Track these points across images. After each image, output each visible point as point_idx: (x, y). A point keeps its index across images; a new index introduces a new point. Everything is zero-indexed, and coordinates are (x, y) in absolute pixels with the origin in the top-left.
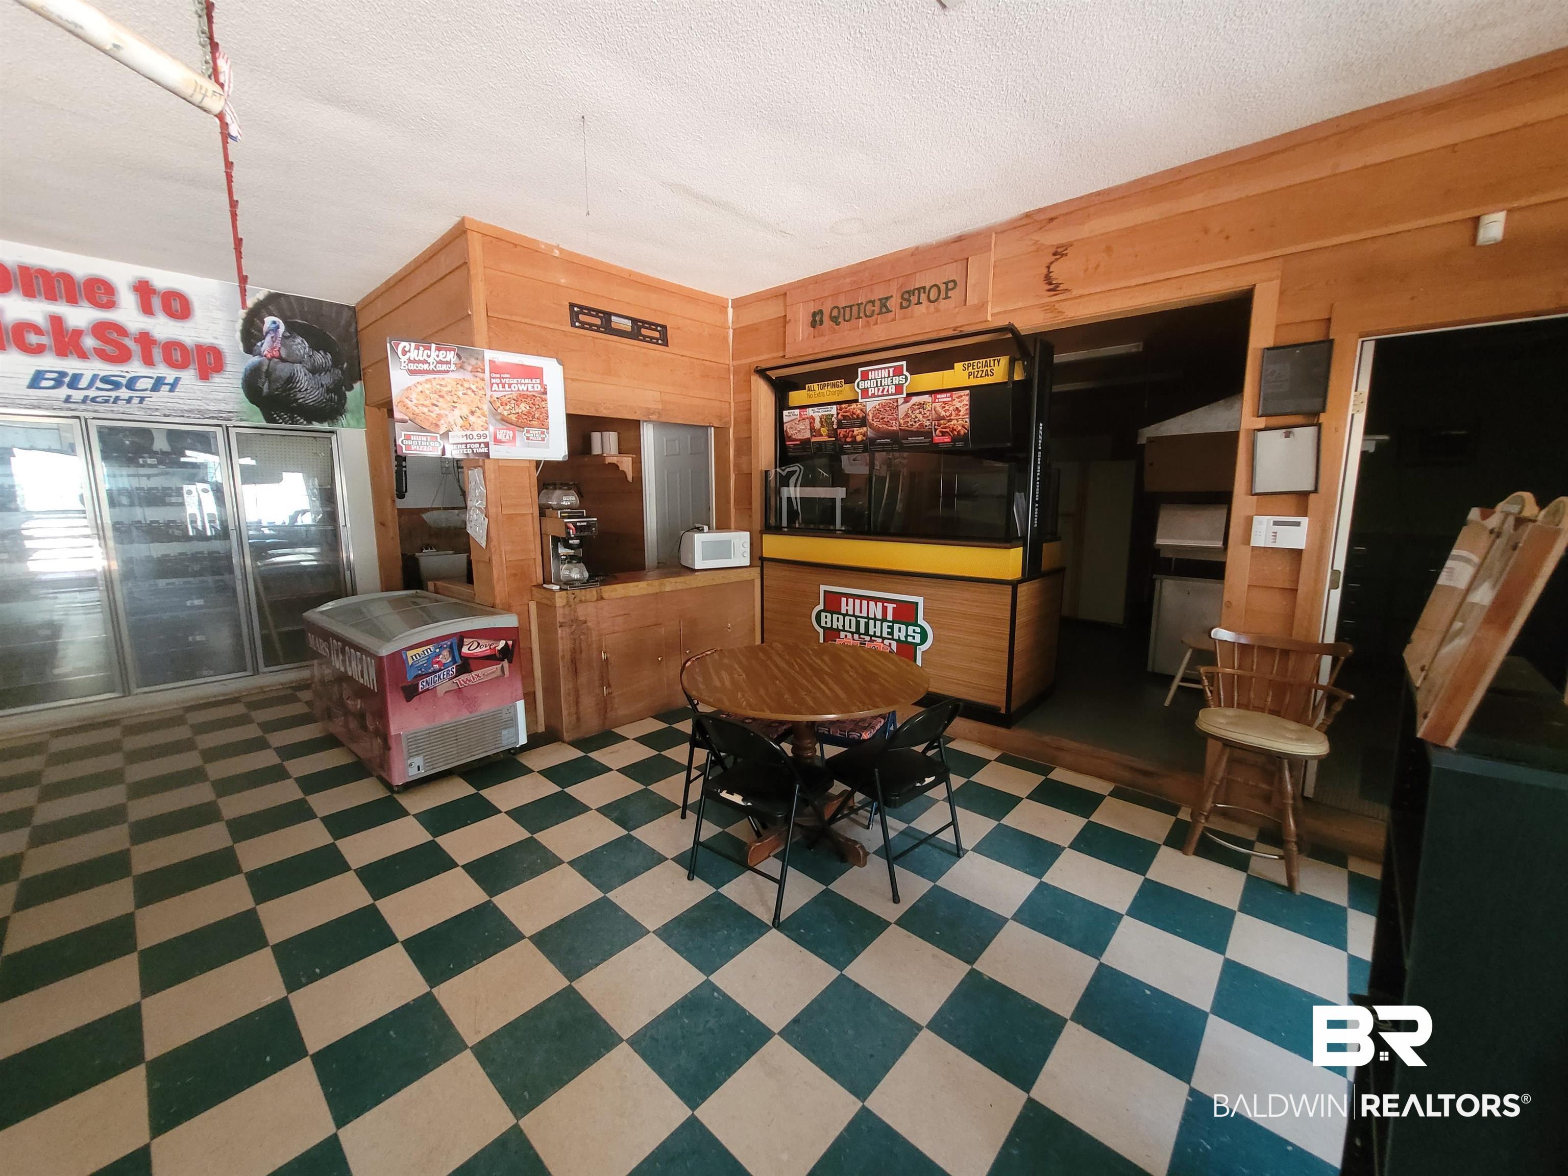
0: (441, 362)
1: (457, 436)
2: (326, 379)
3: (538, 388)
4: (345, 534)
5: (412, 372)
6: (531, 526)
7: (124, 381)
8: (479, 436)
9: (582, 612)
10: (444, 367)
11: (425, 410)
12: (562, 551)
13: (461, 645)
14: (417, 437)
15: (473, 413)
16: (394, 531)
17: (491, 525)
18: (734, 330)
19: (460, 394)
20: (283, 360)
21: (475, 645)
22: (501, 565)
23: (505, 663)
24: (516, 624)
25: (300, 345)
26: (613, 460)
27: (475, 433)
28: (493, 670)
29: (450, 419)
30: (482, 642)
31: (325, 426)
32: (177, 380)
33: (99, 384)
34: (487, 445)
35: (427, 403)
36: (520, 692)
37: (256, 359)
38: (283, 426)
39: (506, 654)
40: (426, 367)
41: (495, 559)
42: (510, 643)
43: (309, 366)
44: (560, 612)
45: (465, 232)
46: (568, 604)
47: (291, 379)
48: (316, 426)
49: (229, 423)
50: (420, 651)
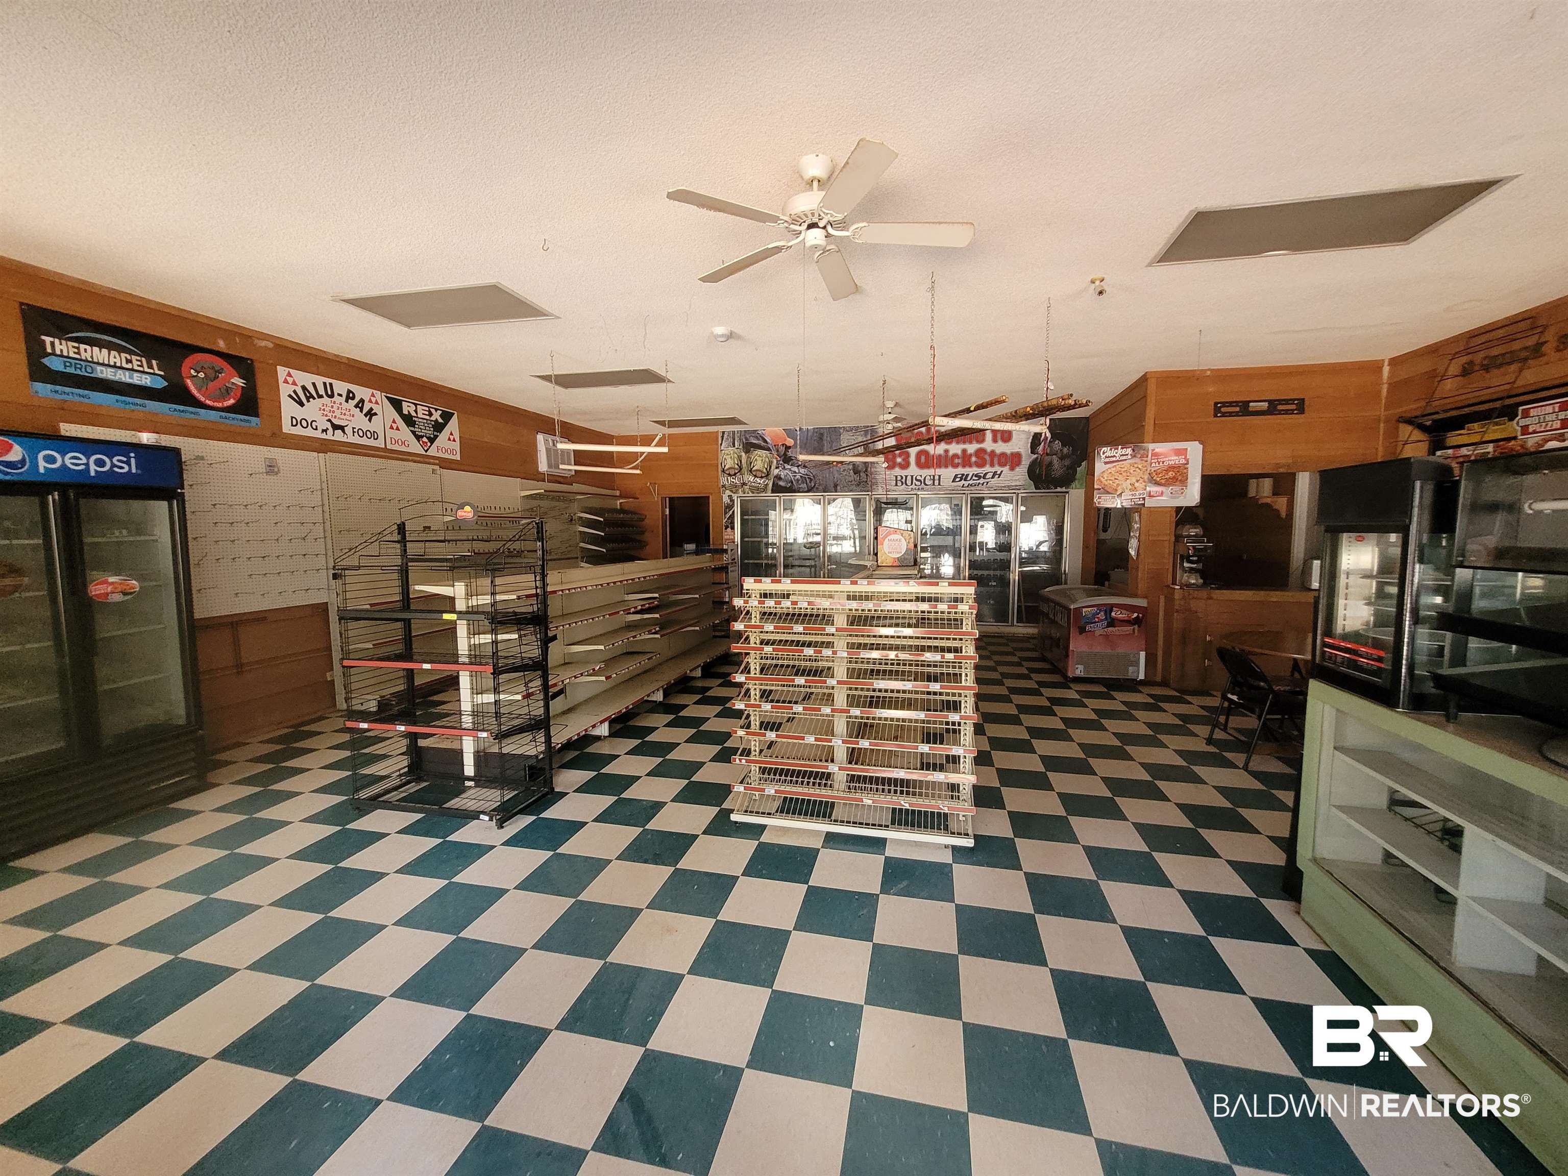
0: (1123, 455)
1: (1127, 495)
2: (1067, 462)
3: (1183, 461)
4: (1066, 553)
5: (1106, 463)
6: (1167, 549)
7: (982, 475)
8: (1140, 494)
9: (1193, 605)
10: (1124, 458)
11: (1111, 482)
12: (1186, 565)
13: (1111, 611)
14: (1104, 497)
15: (1137, 481)
16: (1093, 551)
17: (1141, 547)
18: (1390, 384)
19: (1132, 471)
20: (1047, 454)
21: (1119, 612)
22: (1144, 570)
23: (1136, 627)
24: (1145, 605)
25: (1057, 445)
26: (1269, 500)
27: (1137, 493)
28: (1128, 629)
29: (1124, 486)
30: (1123, 611)
31: (1064, 489)
32: (1002, 472)
33: (974, 478)
34: (1144, 499)
35: (1113, 478)
36: (1144, 647)
37: (1036, 456)
38: (1043, 491)
39: (1137, 621)
40: (1114, 459)
41: (1141, 566)
42: (1141, 615)
43: (1060, 455)
44: (1177, 603)
45: (1146, 380)
46: (1184, 598)
47: (1050, 464)
48: (1059, 489)
49: (1019, 491)
50: (1089, 609)
